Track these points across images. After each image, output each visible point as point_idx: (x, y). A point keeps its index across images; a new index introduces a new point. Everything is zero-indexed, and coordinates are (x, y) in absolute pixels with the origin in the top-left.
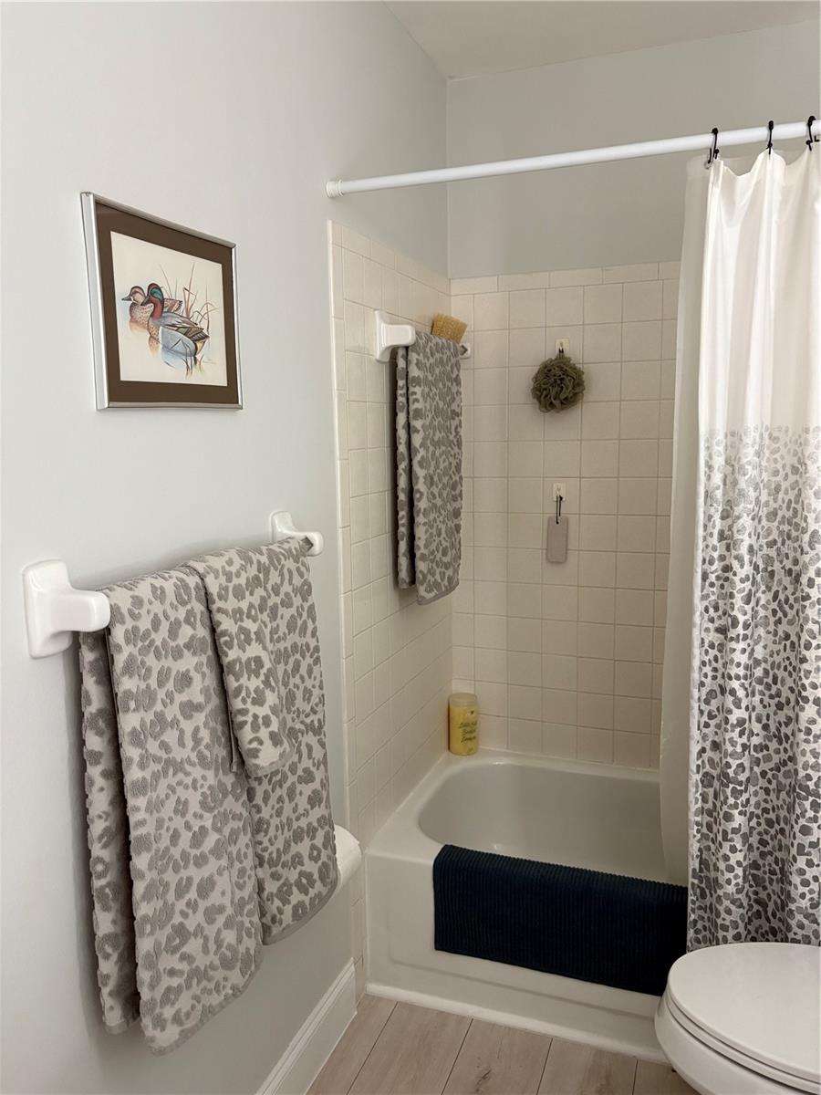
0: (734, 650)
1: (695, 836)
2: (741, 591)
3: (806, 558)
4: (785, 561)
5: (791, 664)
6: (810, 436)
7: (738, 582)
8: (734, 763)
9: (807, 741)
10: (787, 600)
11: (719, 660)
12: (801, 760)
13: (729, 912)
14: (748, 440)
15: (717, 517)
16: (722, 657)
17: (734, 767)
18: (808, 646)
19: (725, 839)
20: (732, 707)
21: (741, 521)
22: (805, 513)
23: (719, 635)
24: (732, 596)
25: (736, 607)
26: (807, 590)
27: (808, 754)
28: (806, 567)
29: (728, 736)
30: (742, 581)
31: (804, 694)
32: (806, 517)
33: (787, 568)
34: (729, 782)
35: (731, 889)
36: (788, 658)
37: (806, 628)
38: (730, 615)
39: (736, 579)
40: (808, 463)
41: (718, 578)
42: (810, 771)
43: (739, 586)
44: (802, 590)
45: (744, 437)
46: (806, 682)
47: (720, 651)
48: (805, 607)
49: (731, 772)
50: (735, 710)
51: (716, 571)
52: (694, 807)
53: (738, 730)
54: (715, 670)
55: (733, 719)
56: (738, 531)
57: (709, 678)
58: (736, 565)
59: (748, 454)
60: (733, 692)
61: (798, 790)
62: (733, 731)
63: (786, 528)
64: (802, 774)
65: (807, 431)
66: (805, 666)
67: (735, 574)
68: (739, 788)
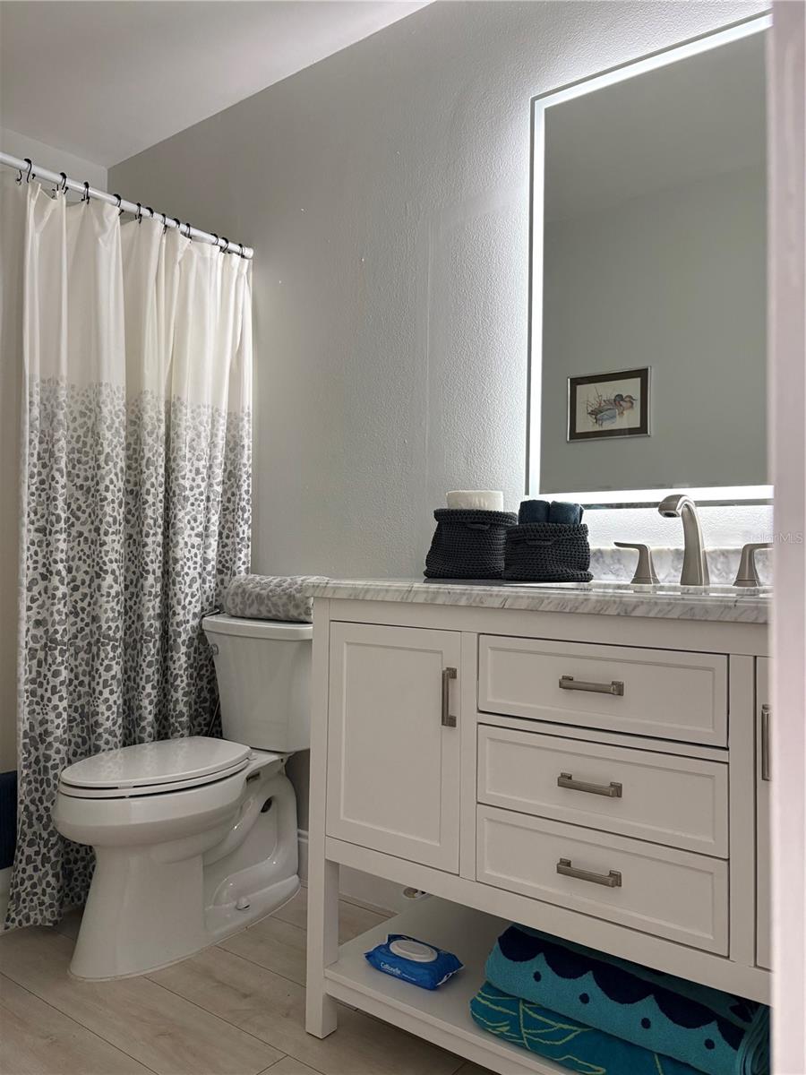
0: (59, 540)
1: (25, 702)
2: (62, 495)
3: (103, 472)
4: (76, 480)
5: (84, 554)
6: (103, 388)
7: (60, 488)
8: (60, 628)
9: (108, 602)
10: (79, 508)
11: (39, 553)
12: (104, 617)
13: (58, 752)
14: (63, 384)
15: (36, 441)
16: (42, 551)
17: (61, 632)
18: (106, 534)
19: (54, 693)
20: (58, 584)
21: (61, 443)
22: (101, 440)
23: (38, 534)
24: (55, 499)
25: (59, 507)
26: (104, 494)
27: (109, 611)
28: (103, 478)
29: (55, 608)
30: (63, 487)
31: (105, 568)
32: (102, 443)
33: (78, 485)
34: (58, 644)
35: (59, 732)
36: (82, 550)
37: (104, 520)
38: (53, 514)
39: (59, 486)
40: (102, 406)
41: (37, 489)
42: (110, 624)
43: (61, 491)
44: (101, 495)
45: (60, 382)
46: (106, 559)
47: (39, 546)
48: (104, 506)
49: (58, 637)
50: (61, 587)
51: (35, 483)
52: (23, 679)
53: (63, 602)
54: (36, 562)
55: (59, 594)
56: (59, 450)
57: (31, 570)
58: (57, 475)
59: (63, 395)
60: (58, 573)
61: (102, 640)
62: (59, 603)
63: (76, 456)
64: (105, 627)
65: (100, 385)
66: (105, 548)
67: (57, 482)
68: (65, 648)
